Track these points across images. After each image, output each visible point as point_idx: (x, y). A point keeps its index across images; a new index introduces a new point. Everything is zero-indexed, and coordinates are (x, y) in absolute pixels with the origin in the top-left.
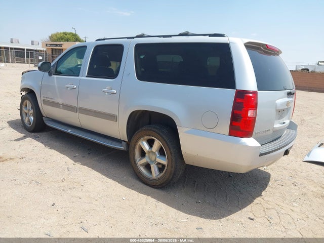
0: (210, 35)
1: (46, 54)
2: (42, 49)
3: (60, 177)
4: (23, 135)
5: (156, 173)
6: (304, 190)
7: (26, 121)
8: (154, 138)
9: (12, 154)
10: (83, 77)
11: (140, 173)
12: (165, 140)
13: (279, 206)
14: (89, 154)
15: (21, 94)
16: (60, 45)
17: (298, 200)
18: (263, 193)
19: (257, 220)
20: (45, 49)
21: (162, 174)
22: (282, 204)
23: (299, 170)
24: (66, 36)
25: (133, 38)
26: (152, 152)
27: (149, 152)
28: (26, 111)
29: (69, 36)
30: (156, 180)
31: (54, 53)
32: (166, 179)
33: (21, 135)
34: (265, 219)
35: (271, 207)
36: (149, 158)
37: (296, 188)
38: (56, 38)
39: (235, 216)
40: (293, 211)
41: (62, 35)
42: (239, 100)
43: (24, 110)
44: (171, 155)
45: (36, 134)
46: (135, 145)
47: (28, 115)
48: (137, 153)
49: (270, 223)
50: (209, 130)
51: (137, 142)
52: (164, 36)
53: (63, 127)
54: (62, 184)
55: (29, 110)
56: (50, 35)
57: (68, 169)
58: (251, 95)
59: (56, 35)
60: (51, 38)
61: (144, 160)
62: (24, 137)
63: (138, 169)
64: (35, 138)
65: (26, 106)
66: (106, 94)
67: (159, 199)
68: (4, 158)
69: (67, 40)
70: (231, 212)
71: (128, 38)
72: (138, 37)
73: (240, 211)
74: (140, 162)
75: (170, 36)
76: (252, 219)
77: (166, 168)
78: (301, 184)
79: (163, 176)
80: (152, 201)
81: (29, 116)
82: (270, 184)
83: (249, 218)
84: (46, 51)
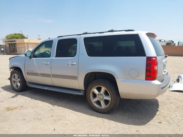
0: (126, 31)
1: (6, 47)
2: (3, 44)
3: (49, 114)
4: (15, 94)
5: (104, 106)
6: (177, 105)
7: (15, 86)
8: (101, 86)
9: (15, 105)
10: (53, 57)
11: (94, 106)
12: (108, 87)
13: (169, 114)
14: (58, 100)
15: (10, 70)
16: (14, 41)
17: (177, 110)
18: (159, 109)
19: (162, 122)
20: (5, 44)
21: (108, 106)
22: (170, 113)
23: (170, 95)
24: (16, 36)
25: (81, 35)
26: (101, 94)
27: (98, 94)
28: (15, 80)
29: (18, 36)
30: (105, 109)
31: (11, 46)
32: (111, 108)
33: (14, 94)
34: (166, 122)
35: (166, 115)
36: (99, 98)
37: (173, 104)
38: (10, 38)
39: (151, 122)
40: (177, 116)
41: (13, 35)
42: (149, 62)
43: (13, 79)
44: (113, 94)
45: (22, 93)
46: (90, 91)
47: (15, 82)
48: (91, 96)
49: (169, 123)
50: (134, 79)
51: (91, 89)
52: (99, 33)
53: (41, 86)
54: (53, 118)
55: (16, 79)
56: (6, 36)
57: (51, 109)
58: (154, 59)
59: (10, 35)
60: (7, 37)
61: (96, 99)
62: (16, 96)
63: (93, 104)
64: (23, 95)
65: (15, 77)
66: (70, 65)
67: (110, 119)
68: (11, 108)
69: (17, 38)
70: (148, 121)
71: (78, 35)
72: (83, 34)
73: (152, 120)
74: (94, 101)
75: (103, 32)
76: (161, 123)
77: (110, 102)
78: (174, 102)
79: (109, 107)
80: (106, 121)
81: (17, 83)
82: (160, 104)
83: (159, 122)
84: (5, 45)
